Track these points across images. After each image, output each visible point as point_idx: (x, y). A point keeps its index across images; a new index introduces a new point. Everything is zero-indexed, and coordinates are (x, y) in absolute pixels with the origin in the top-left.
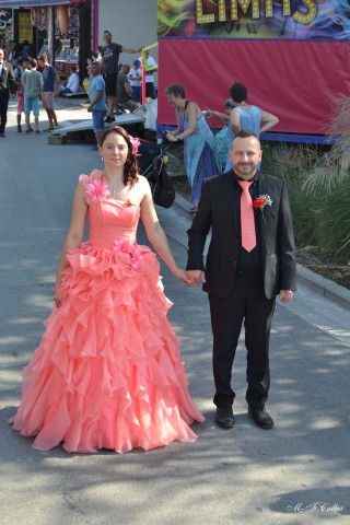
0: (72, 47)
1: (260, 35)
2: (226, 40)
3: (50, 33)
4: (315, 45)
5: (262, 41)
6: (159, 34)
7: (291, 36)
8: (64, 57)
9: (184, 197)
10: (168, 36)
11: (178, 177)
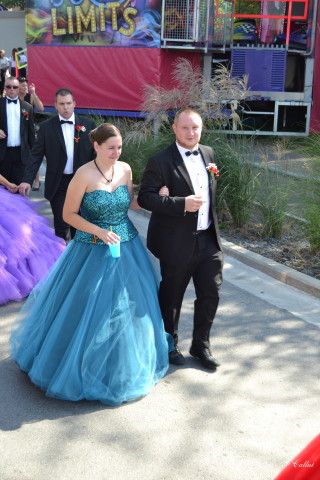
1: (97, 43)
2: (74, 47)
4: (134, 50)
5: (99, 47)
6: (27, 42)
7: (118, 44)
10: (33, 43)
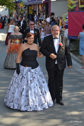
0: (43, 15)
3: (37, 11)
6: (68, 11)
8: (41, 18)
9: (76, 56)
10: (71, 11)
11: (74, 51)
